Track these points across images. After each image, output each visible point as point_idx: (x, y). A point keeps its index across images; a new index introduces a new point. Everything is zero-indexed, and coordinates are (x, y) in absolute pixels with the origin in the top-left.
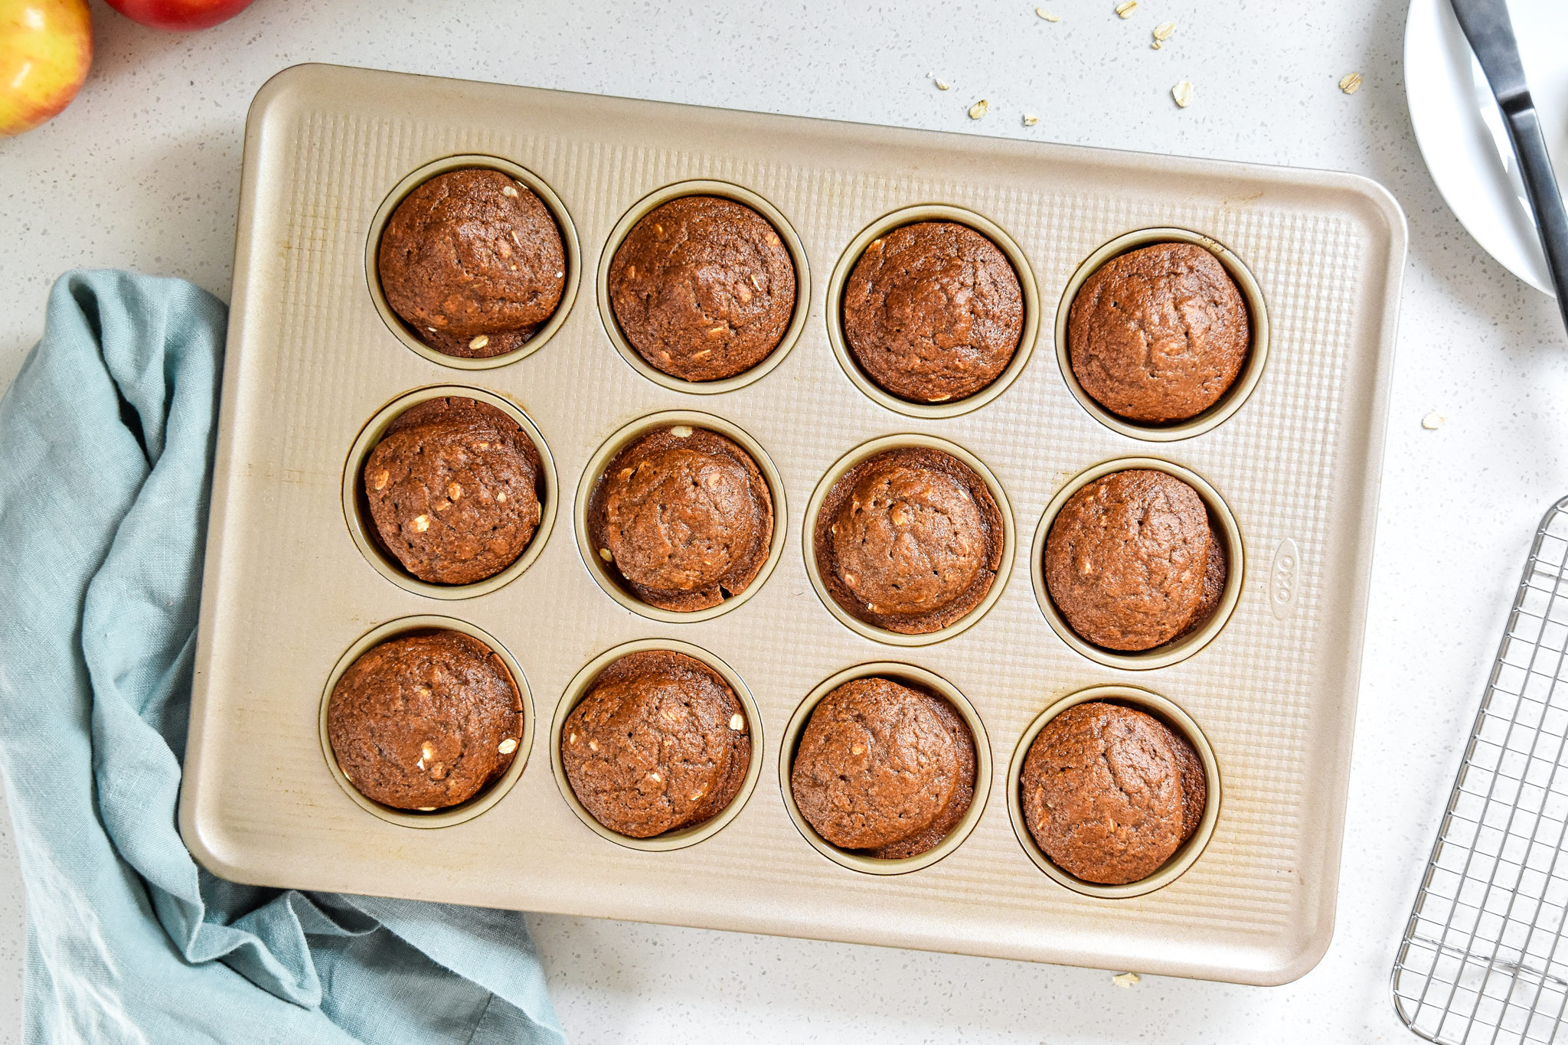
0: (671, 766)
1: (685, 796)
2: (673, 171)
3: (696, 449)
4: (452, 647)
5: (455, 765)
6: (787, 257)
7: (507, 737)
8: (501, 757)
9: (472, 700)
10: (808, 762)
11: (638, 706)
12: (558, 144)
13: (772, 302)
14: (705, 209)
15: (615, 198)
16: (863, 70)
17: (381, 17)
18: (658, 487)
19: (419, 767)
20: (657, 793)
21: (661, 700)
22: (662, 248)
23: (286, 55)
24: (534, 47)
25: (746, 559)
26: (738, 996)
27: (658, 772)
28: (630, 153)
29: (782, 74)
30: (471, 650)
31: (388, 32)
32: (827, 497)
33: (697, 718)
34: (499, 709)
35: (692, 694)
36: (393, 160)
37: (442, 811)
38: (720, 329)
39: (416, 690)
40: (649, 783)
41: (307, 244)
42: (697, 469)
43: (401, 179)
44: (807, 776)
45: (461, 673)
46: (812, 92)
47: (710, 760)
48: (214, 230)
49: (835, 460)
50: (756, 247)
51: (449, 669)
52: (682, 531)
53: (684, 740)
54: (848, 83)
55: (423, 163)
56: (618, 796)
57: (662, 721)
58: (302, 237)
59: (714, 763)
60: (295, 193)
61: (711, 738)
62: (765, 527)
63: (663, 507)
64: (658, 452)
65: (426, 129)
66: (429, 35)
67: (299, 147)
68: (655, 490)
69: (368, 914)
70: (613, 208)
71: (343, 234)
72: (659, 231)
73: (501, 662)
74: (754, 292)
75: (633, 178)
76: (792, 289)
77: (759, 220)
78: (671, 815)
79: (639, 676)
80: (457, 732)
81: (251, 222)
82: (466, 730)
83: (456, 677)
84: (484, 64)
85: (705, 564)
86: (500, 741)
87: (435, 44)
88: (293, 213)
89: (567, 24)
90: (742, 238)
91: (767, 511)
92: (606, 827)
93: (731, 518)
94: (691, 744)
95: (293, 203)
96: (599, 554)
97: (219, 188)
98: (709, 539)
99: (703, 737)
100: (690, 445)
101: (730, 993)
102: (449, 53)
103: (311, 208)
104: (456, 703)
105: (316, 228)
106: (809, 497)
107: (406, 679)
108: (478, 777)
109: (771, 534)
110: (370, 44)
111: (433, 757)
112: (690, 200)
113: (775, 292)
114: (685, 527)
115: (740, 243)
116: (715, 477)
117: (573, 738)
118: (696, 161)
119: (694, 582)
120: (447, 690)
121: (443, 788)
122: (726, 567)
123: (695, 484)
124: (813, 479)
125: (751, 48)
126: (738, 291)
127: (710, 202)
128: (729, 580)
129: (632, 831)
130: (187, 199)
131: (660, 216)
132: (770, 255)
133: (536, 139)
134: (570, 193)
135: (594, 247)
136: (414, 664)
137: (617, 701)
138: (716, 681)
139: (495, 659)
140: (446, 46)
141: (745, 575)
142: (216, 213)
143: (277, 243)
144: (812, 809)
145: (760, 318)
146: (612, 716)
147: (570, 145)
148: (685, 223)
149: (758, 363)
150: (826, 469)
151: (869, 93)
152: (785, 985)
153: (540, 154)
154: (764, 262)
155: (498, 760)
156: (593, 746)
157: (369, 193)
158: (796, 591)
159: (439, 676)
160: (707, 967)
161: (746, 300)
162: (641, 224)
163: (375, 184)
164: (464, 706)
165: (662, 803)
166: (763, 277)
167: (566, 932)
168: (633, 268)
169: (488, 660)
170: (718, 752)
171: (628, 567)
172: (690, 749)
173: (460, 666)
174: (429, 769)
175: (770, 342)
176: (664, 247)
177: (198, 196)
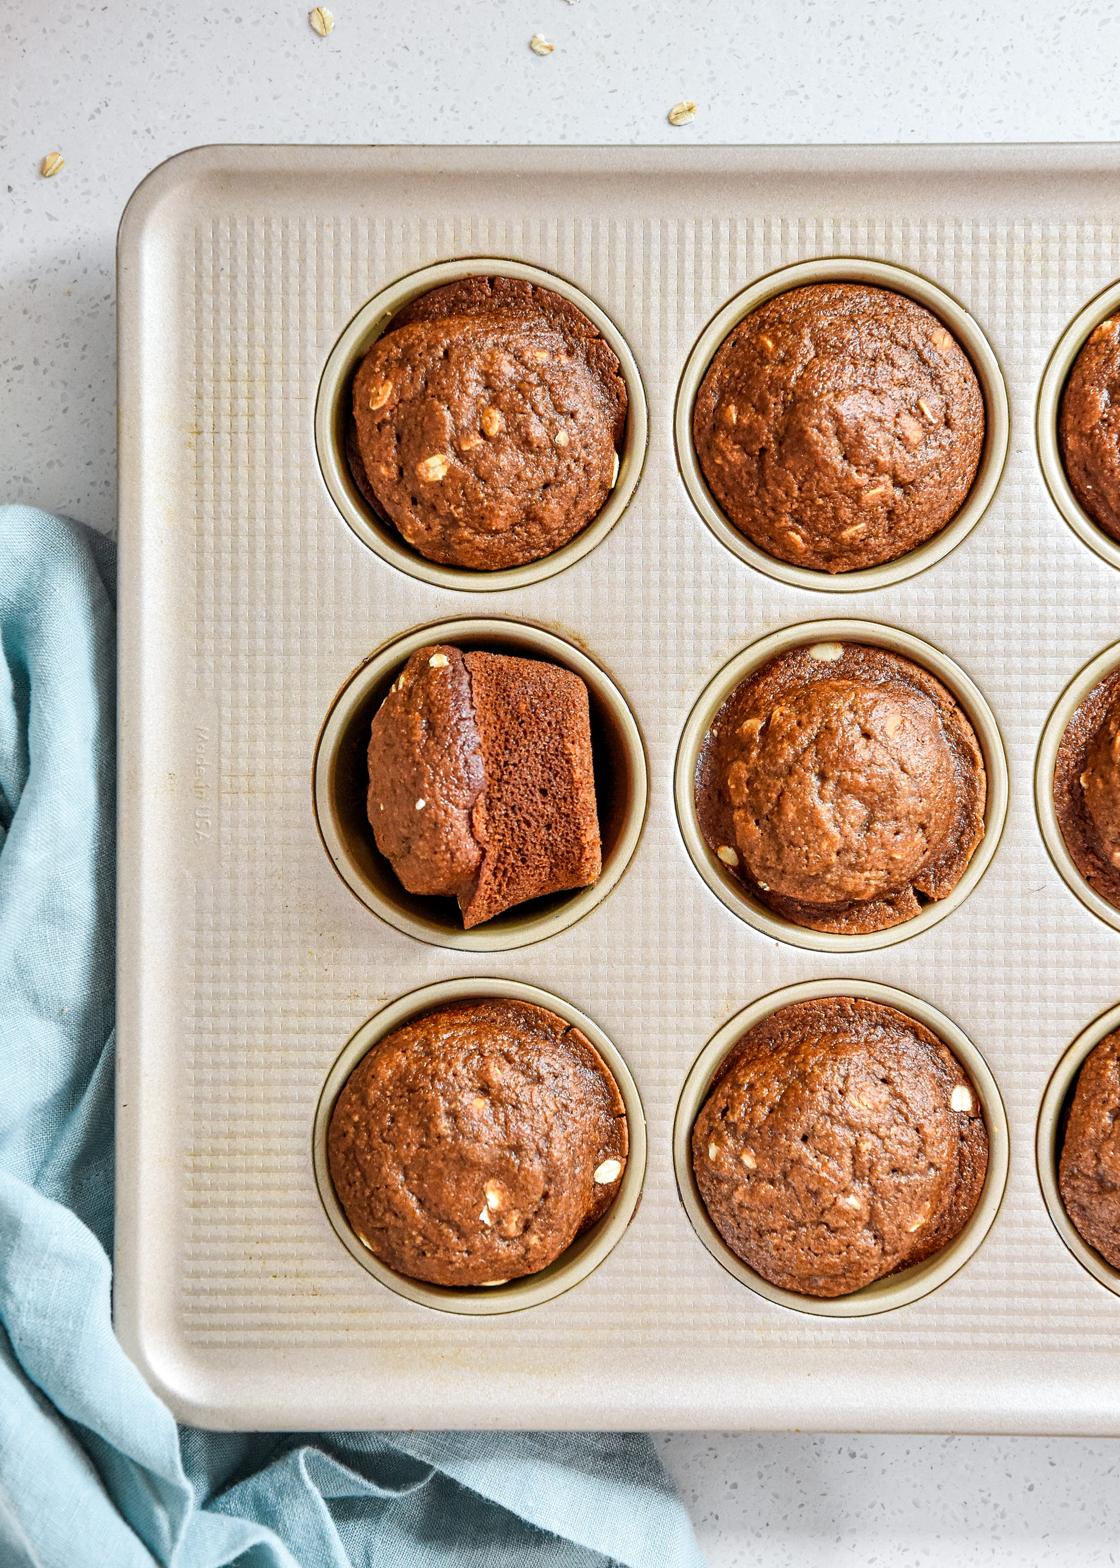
0: (874, 1181)
1: (899, 1227)
2: (776, 250)
3: (854, 678)
4: (507, 1024)
5: (536, 1213)
6: (967, 365)
7: (606, 1156)
8: (598, 1188)
9: (553, 1108)
10: (1087, 1154)
11: (812, 1091)
12: (595, 226)
13: (954, 437)
14: (833, 304)
15: (689, 301)
16: (1042, 52)
17: (288, 55)
18: (809, 746)
19: (483, 1222)
20: (855, 1227)
21: (846, 1079)
22: (776, 375)
23: (148, 131)
24: (526, 76)
25: (950, 841)
26: (993, 1529)
27: (856, 1194)
28: (707, 230)
29: (914, 73)
30: (537, 1026)
31: (300, 77)
32: (1067, 732)
33: (904, 1101)
34: (592, 1114)
35: (890, 1064)
36: (343, 281)
37: (517, 1282)
38: (880, 489)
39: (466, 1101)
40: (842, 1213)
41: (225, 422)
42: (866, 712)
43: (358, 309)
44: (1087, 1177)
45: (529, 1066)
46: (963, 96)
47: (932, 1165)
48: (65, 411)
49: (1074, 672)
50: (920, 354)
51: (510, 1061)
52: (855, 811)
53: (889, 1137)
54: (1018, 75)
55: (391, 281)
56: (794, 1237)
57: (852, 1112)
58: (216, 413)
59: (937, 1169)
60: (199, 346)
61: (928, 1130)
62: (974, 789)
63: (823, 777)
64: (794, 689)
65: (390, 226)
66: (364, 75)
67: (199, 276)
68: (805, 750)
69: (418, 1458)
70: (690, 317)
71: (278, 403)
72: (768, 349)
73: (586, 1041)
74: (927, 427)
75: (715, 269)
76: (980, 411)
77: (918, 311)
78: (880, 1259)
79: (802, 1041)
80: (537, 1161)
81: (139, 400)
82: (549, 1154)
83: (523, 1073)
84: (452, 109)
85: (892, 859)
86: (597, 1165)
87: (374, 87)
88: (200, 379)
89: (574, 33)
90: (897, 343)
91: (974, 762)
92: (776, 1286)
93: (925, 782)
94: (901, 1143)
95: (199, 362)
96: (716, 854)
97: (66, 345)
98: (896, 819)
99: (917, 1130)
100: (843, 672)
101: (981, 1526)
102: (397, 99)
103: (225, 369)
104: (529, 1115)
105: (236, 398)
106: (1038, 735)
107: (449, 1084)
108: (570, 1226)
109: (984, 799)
110: (275, 98)
111: (503, 1203)
112: (807, 292)
113: (957, 422)
114: (857, 805)
115: (895, 352)
116: (893, 722)
117: (713, 1150)
118: (811, 231)
119: (877, 887)
120: (514, 1096)
121: (521, 1250)
122: (922, 859)
123: (867, 735)
124: (1041, 706)
125: (862, 38)
126: (902, 428)
127: (838, 291)
128: (927, 876)
129: (820, 1288)
130: (19, 368)
131: (763, 322)
132: (942, 365)
133: (560, 225)
134: (620, 301)
135: (665, 382)
136: (457, 1059)
137: (776, 1085)
138: (922, 1037)
139: (575, 1036)
140: (390, 88)
141: (950, 867)
142: (66, 384)
143: (180, 428)
144: (1101, 1227)
145: (937, 465)
146: (771, 1111)
147: (613, 227)
148: (806, 331)
149: (937, 534)
150: (1061, 689)
151: (1053, 87)
152: (1066, 1505)
153: (569, 247)
154: (935, 378)
155: (595, 1195)
156: (749, 1161)
157: (312, 335)
158: (1034, 885)
159: (499, 1074)
160: (939, 1487)
161: (916, 441)
162: (733, 336)
163: (320, 321)
164: (542, 1119)
165: (865, 1240)
166: (936, 400)
167: (711, 1449)
168: (732, 408)
169: (565, 1040)
170: (942, 1152)
171: (771, 872)
172: (900, 1151)
173: (527, 1053)
174: (499, 1223)
175: (955, 499)
176: (780, 371)
177: (36, 362)
